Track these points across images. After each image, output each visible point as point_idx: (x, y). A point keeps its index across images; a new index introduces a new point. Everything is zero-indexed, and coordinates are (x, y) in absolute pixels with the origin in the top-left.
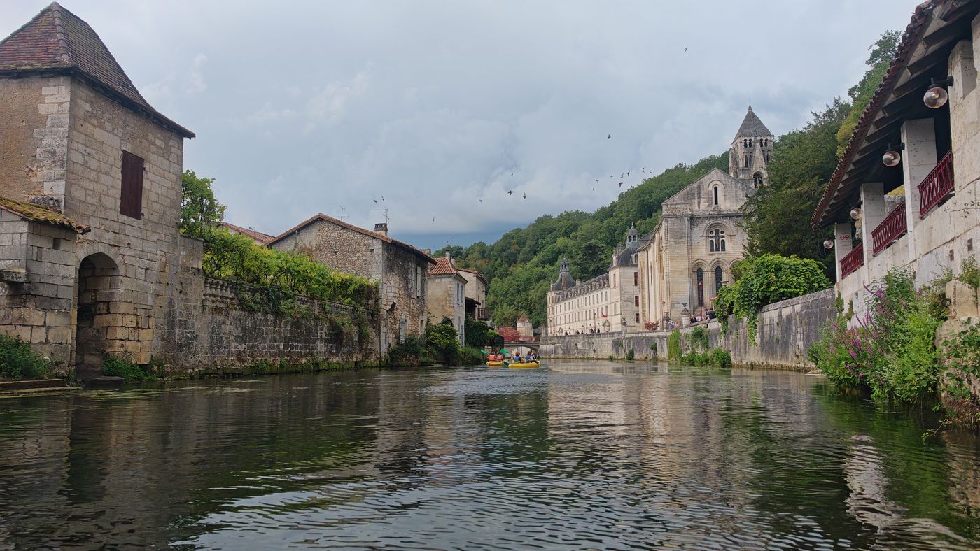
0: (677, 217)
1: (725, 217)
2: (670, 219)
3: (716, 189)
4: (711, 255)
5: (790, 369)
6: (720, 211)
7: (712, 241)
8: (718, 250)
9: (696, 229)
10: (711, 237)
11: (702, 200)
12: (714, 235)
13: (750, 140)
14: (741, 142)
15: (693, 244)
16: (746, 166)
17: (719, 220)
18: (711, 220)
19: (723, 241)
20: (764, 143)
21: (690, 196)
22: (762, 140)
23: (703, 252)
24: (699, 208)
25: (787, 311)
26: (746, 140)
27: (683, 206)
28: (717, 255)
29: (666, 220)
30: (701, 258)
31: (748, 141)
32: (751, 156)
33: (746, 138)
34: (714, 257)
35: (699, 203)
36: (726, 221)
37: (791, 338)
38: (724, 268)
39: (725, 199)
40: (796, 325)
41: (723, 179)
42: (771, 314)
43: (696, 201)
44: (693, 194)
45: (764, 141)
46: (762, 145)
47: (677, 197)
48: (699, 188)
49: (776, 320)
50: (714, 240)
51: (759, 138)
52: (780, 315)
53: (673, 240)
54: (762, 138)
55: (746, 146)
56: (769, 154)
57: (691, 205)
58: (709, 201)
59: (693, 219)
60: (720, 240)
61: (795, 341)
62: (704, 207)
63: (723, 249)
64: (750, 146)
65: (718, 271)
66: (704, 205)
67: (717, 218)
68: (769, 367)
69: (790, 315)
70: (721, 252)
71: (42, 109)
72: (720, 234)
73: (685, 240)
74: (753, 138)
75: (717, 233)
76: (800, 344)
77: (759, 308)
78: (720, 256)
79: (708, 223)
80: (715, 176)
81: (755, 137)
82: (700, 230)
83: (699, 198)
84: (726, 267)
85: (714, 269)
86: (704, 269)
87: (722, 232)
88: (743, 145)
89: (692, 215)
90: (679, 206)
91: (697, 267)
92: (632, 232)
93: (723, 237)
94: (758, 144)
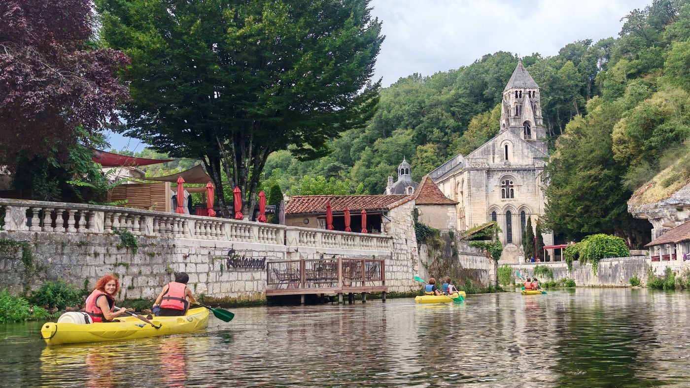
0: (478, 170)
1: (514, 170)
2: (472, 172)
3: (506, 147)
4: (503, 201)
5: (617, 287)
6: (510, 165)
7: (503, 190)
8: (508, 197)
9: (491, 180)
10: (503, 186)
11: (496, 156)
12: (505, 184)
13: (521, 92)
14: (513, 93)
15: (490, 192)
16: (517, 115)
17: (510, 173)
18: (503, 173)
19: (512, 190)
20: (532, 95)
21: (486, 152)
22: (530, 92)
23: (496, 199)
24: (494, 162)
25: (614, 263)
26: (516, 92)
27: (481, 160)
28: (508, 201)
29: (469, 172)
30: (496, 203)
31: (519, 93)
32: (521, 106)
33: (517, 90)
34: (506, 203)
35: (494, 158)
36: (515, 174)
37: (618, 274)
38: (513, 212)
39: (514, 156)
40: (620, 269)
41: (512, 139)
42: (605, 263)
43: (491, 156)
44: (489, 151)
45: (532, 93)
46: (530, 96)
47: (476, 152)
48: (494, 146)
49: (609, 266)
50: (505, 189)
51: (528, 90)
52: (611, 264)
53: (474, 189)
54: (531, 90)
55: (517, 97)
56: (536, 104)
57: (487, 160)
58: (501, 157)
59: (489, 172)
60: (510, 188)
61: (620, 275)
62: (497, 162)
63: (512, 196)
64: (520, 97)
65: (508, 214)
66: (497, 160)
67: (508, 171)
68: (604, 287)
69: (617, 265)
70: (510, 199)
71: (448, 214)
72: (510, 184)
73: (484, 188)
74: (522, 90)
75: (507, 183)
76: (623, 277)
77: (599, 260)
78: (510, 203)
79: (500, 175)
80: (506, 136)
81: (525, 89)
82: (495, 181)
83: (494, 154)
84: (515, 211)
85: (505, 213)
86: (498, 213)
87: (511, 183)
88: (514, 95)
89: (490, 168)
90: (478, 160)
91: (492, 211)
92: (405, 165)
93: (512, 186)
94: (527, 96)
